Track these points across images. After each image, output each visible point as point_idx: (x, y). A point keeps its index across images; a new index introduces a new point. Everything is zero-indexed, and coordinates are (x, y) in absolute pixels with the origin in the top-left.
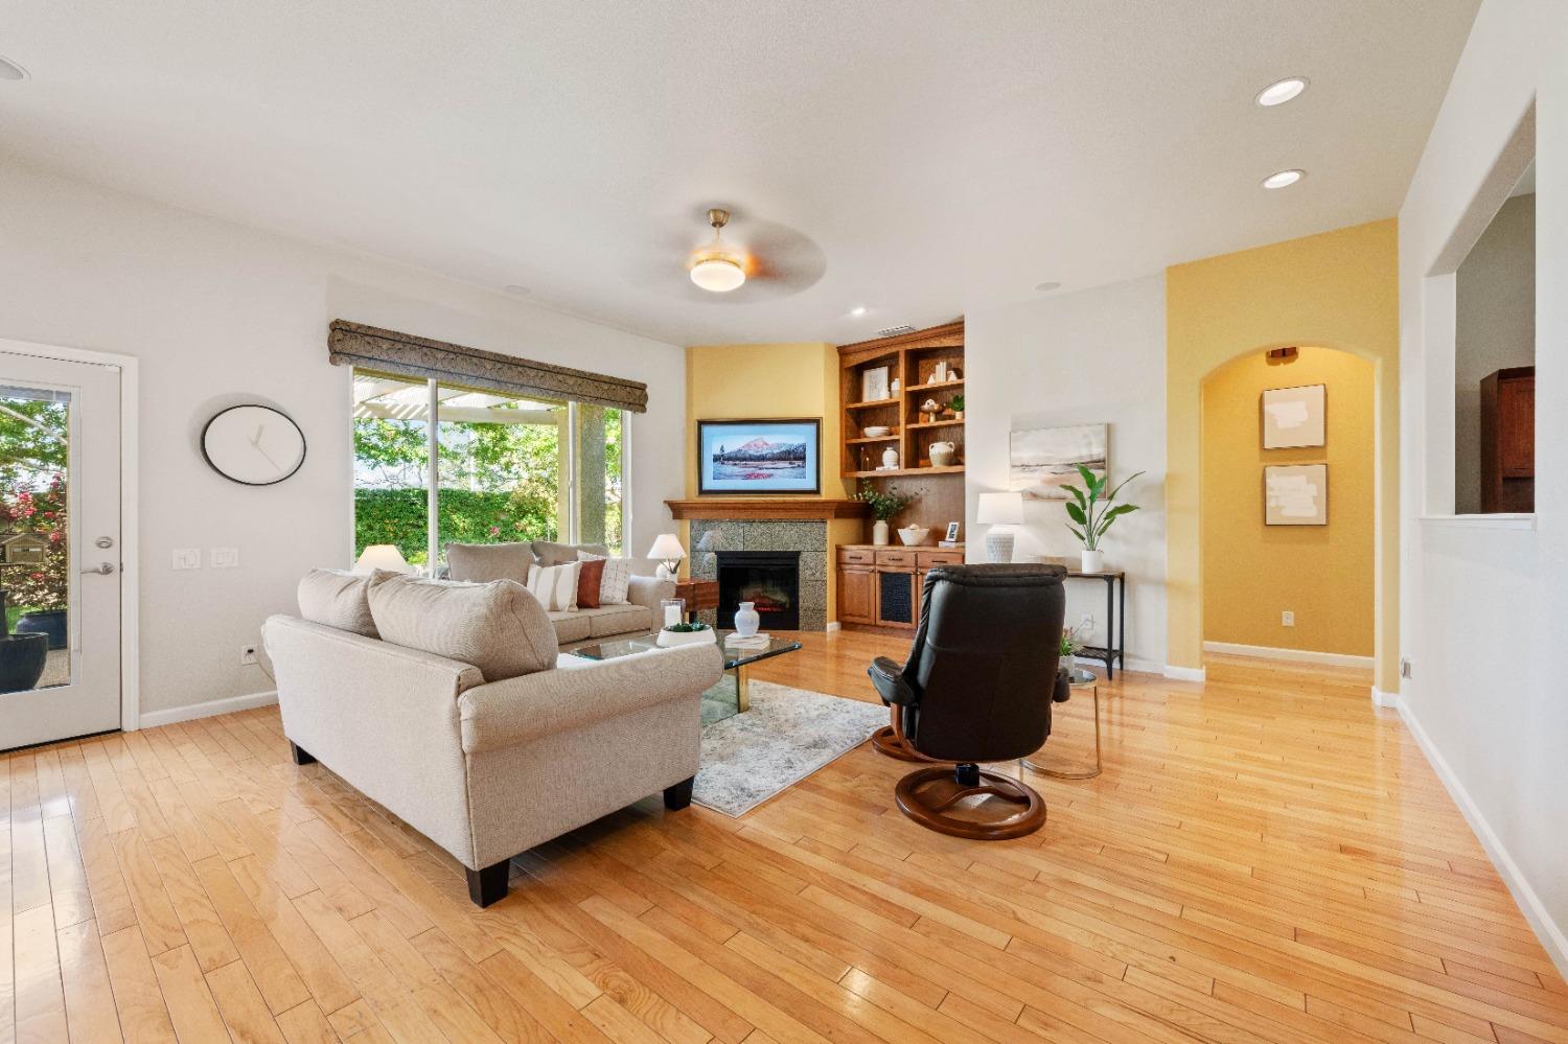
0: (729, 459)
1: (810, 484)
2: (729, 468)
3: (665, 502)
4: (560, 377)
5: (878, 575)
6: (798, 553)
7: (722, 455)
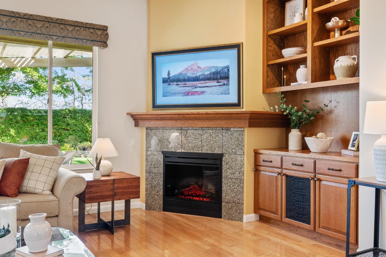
0: (173, 81)
1: (234, 100)
2: (174, 87)
3: (128, 114)
4: (30, 22)
5: (284, 177)
6: (221, 155)
7: (169, 78)
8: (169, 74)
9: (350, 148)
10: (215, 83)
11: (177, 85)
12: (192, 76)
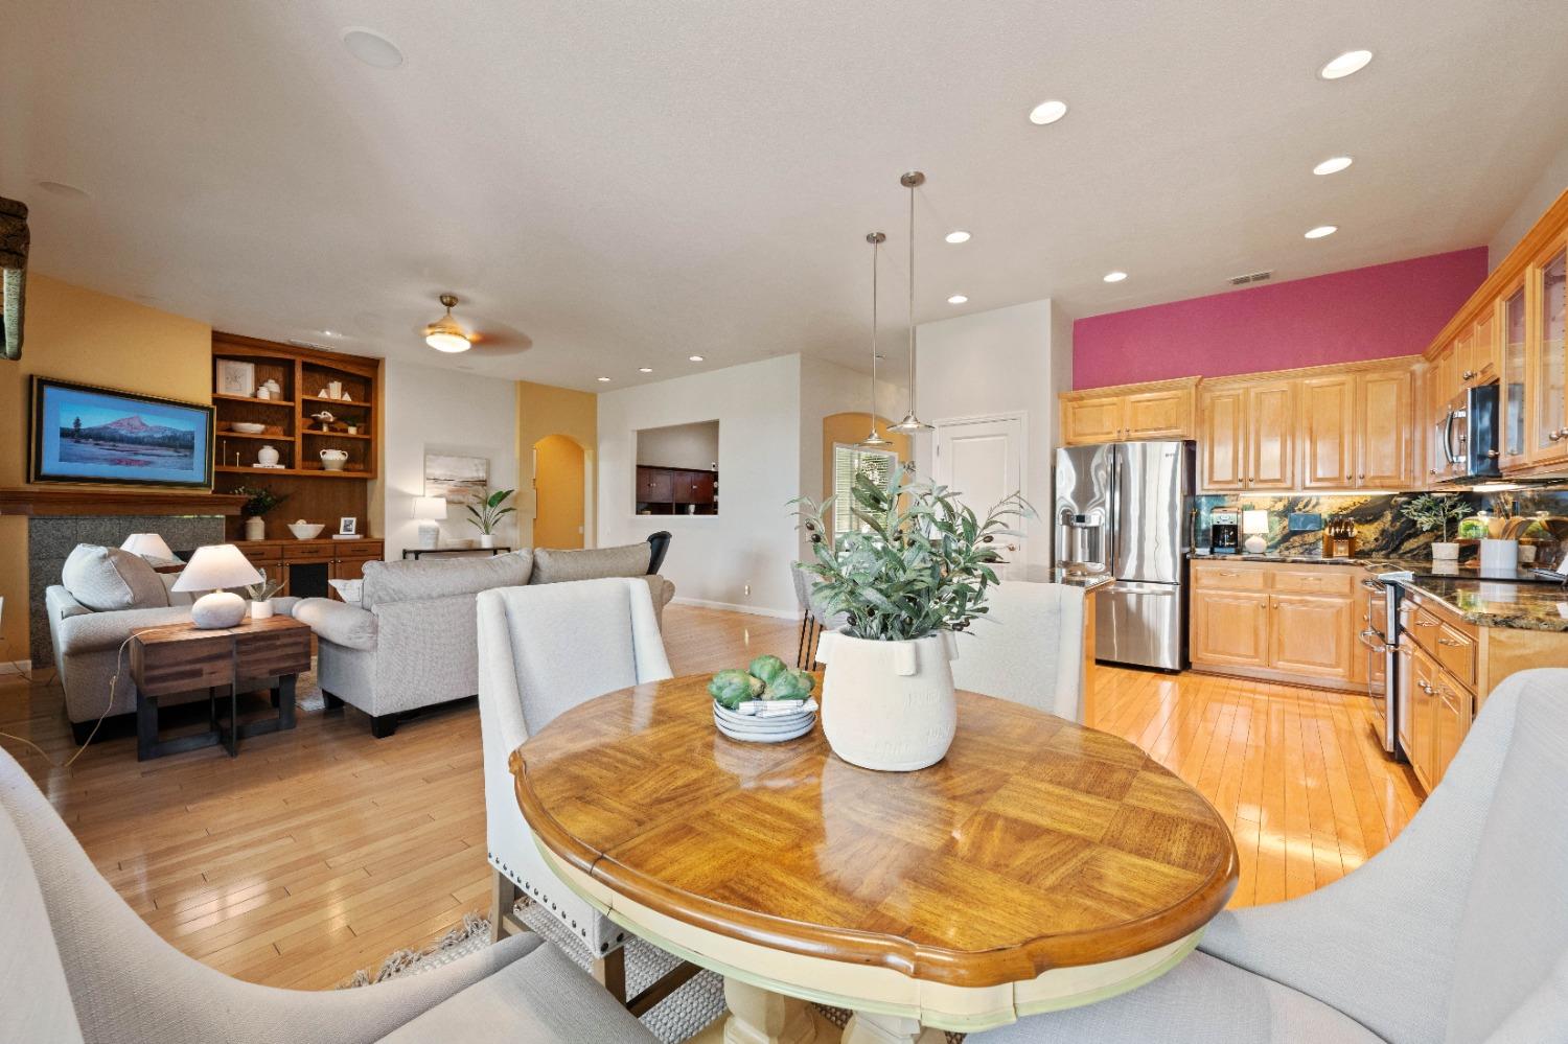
0: (87, 436)
1: (199, 476)
2: (88, 448)
5: (287, 569)
7: (78, 430)
8: (77, 423)
9: (341, 532)
10: (171, 452)
11: (97, 444)
12: (129, 435)
